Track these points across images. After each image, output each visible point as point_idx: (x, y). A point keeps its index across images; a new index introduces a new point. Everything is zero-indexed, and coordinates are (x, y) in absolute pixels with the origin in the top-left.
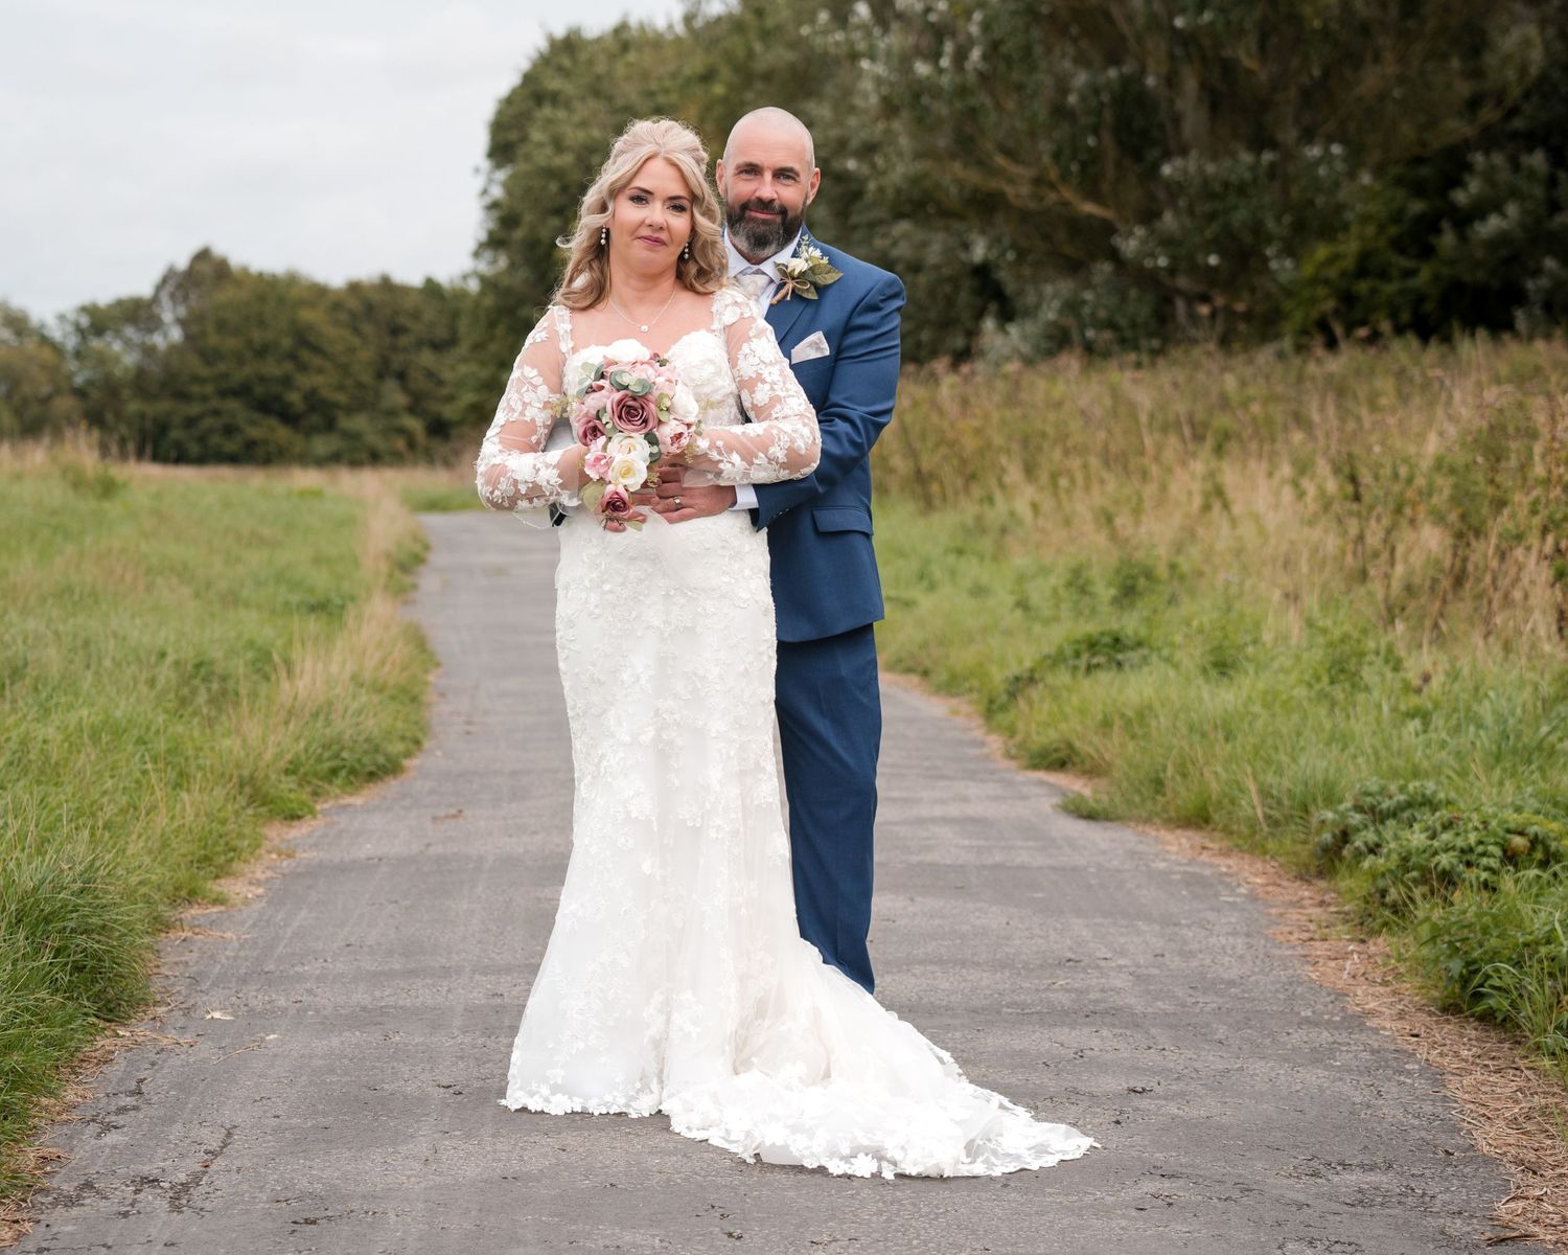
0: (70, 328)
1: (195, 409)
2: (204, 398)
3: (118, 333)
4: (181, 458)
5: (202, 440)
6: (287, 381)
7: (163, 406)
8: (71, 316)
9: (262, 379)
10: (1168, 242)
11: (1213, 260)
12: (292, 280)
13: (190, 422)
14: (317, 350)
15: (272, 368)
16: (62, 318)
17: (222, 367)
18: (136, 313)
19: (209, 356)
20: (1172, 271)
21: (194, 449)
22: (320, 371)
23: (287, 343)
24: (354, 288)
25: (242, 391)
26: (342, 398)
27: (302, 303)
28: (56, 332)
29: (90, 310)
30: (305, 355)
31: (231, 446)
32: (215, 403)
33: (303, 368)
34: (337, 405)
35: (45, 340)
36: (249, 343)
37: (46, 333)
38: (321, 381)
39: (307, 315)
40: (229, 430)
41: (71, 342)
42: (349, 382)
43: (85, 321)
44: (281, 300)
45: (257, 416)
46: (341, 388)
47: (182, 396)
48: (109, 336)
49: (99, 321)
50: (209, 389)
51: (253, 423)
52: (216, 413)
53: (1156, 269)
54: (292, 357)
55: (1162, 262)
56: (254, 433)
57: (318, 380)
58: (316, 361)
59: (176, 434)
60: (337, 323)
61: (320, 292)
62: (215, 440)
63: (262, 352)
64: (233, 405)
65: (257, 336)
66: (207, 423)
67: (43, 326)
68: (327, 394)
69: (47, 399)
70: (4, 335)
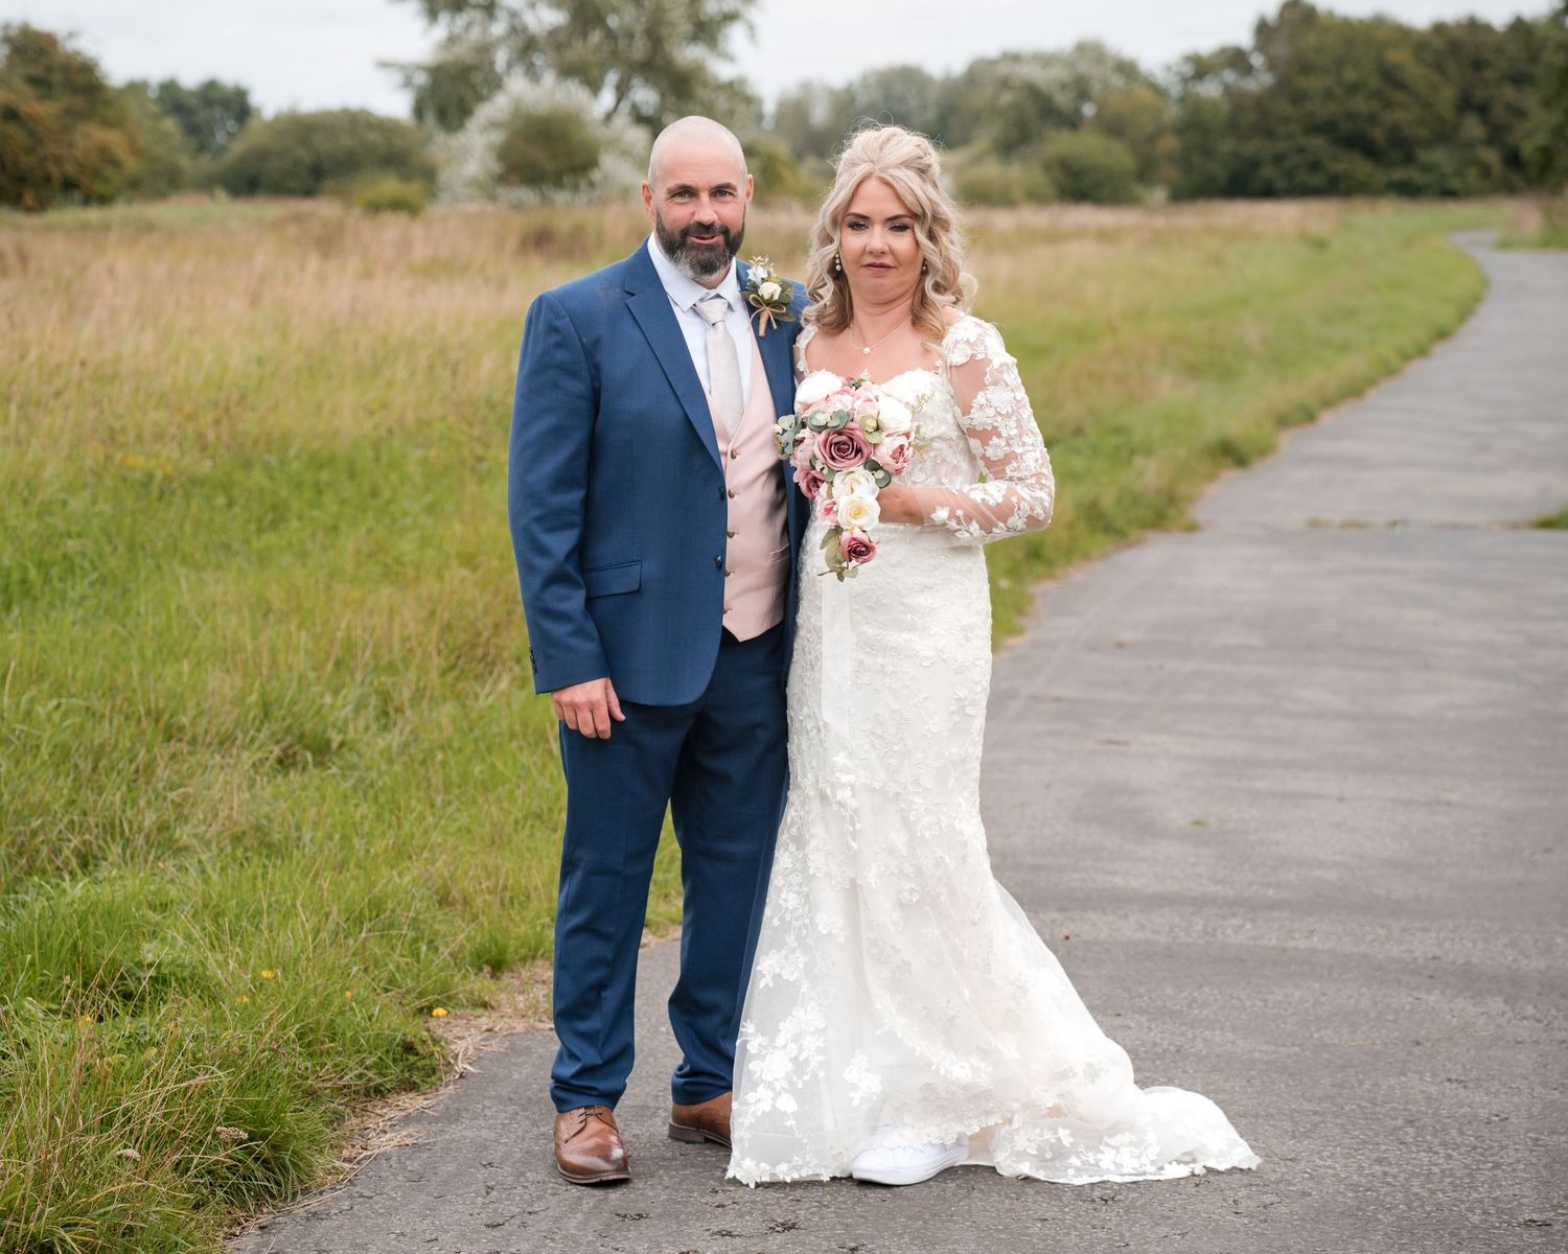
0: (1175, 77)
1: (1281, 146)
2: (1290, 137)
3: (1217, 76)
4: (1268, 193)
5: (1289, 175)
6: (1372, 118)
7: (1253, 147)
8: (1177, 66)
9: (1349, 116)
12: (1380, 22)
13: (1278, 159)
14: (1399, 86)
16: (1168, 67)
17: (1307, 107)
18: (1236, 59)
19: (1298, 98)
21: (1281, 184)
22: (1403, 107)
23: (1374, 82)
24: (1439, 29)
25: (1327, 128)
26: (1422, 133)
27: (1387, 44)
28: (1162, 77)
29: (1194, 59)
30: (1391, 93)
31: (1316, 180)
32: (1303, 141)
33: (1388, 104)
34: (1416, 140)
35: (1154, 87)
36: (1341, 81)
37: (1154, 80)
38: (1403, 116)
39: (1393, 56)
40: (1315, 166)
41: (1175, 90)
42: (1430, 118)
43: (1188, 70)
44: (1369, 43)
45: (1340, 151)
46: (1422, 123)
47: (1270, 134)
48: (1209, 80)
49: (1201, 68)
50: (1294, 128)
51: (1336, 158)
52: (1302, 150)
54: (1377, 95)
56: (1338, 167)
57: (1400, 116)
58: (1398, 96)
59: (1265, 171)
60: (1420, 62)
61: (1403, 34)
62: (1301, 175)
63: (1353, 89)
64: (1318, 144)
65: (1348, 76)
66: (1295, 159)
67: (1151, 72)
68: (1408, 129)
69: (1152, 139)
70: (1117, 81)
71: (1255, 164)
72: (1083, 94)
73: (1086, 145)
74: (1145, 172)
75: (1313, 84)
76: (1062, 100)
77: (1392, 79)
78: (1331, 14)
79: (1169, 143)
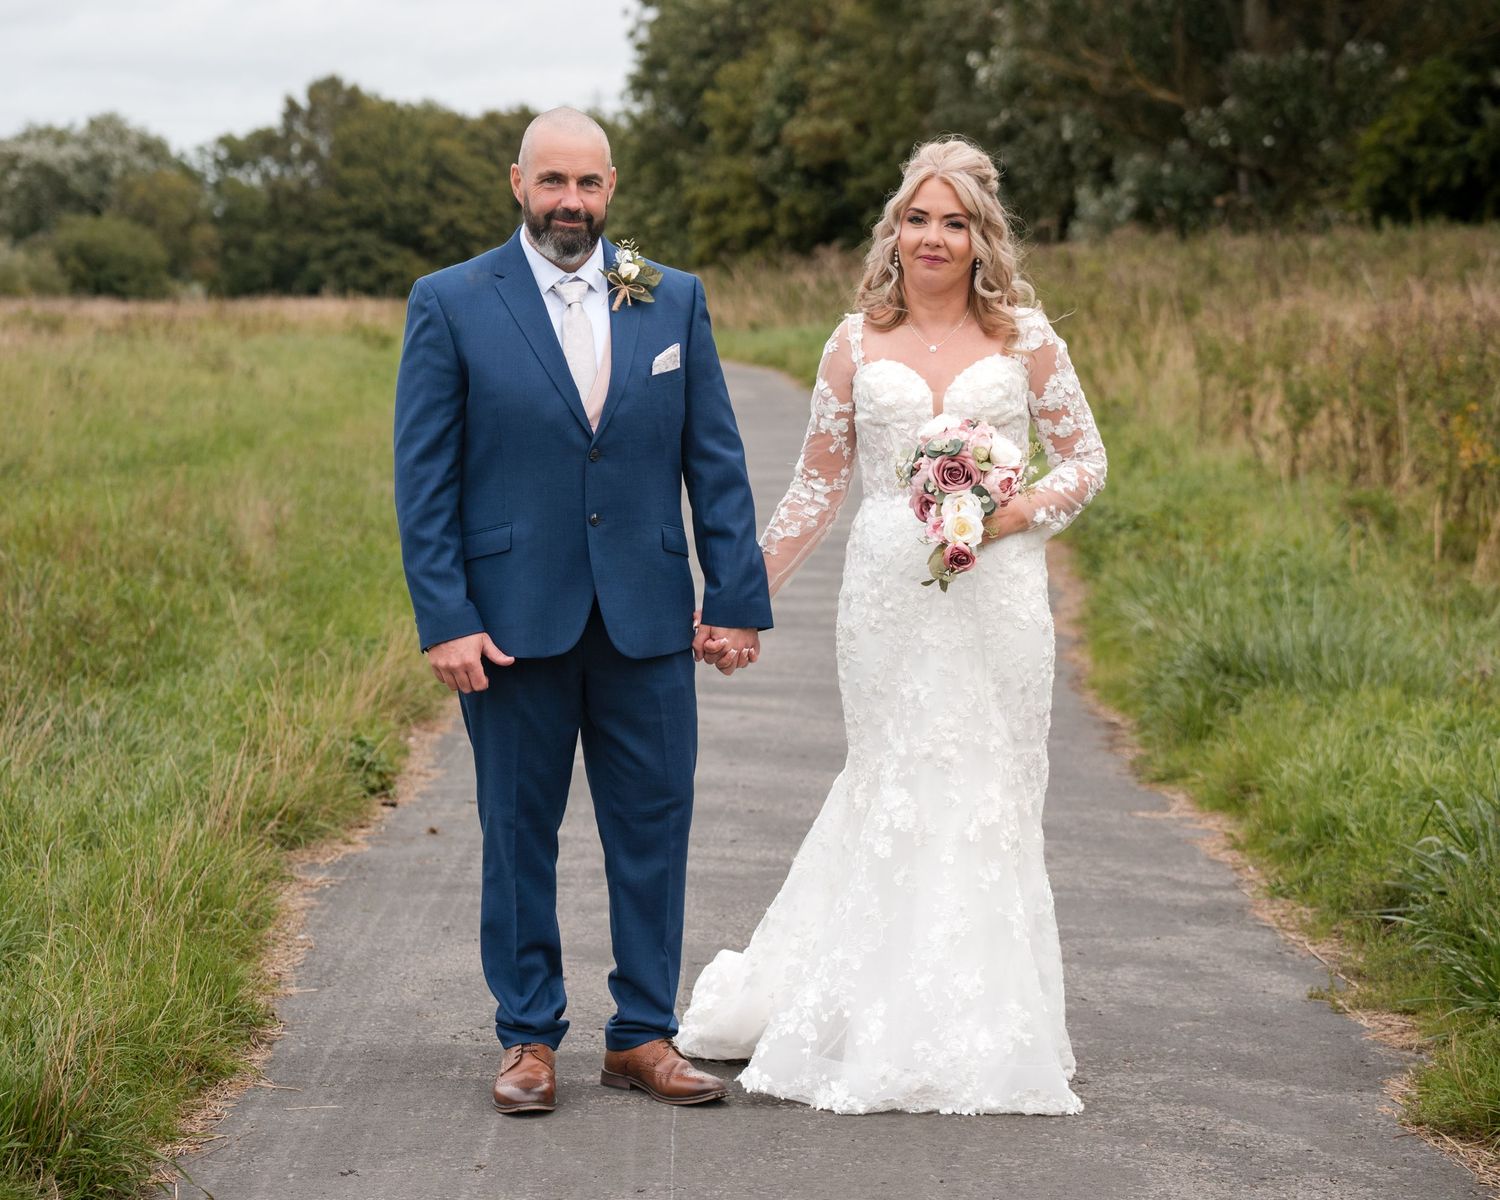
0: (209, 160)
1: (332, 242)
2: (340, 231)
3: (255, 163)
4: (314, 291)
5: (340, 272)
6: (424, 213)
7: (297, 241)
8: (210, 148)
9: (395, 208)
10: (1230, 124)
11: (1268, 141)
12: (430, 110)
13: (328, 254)
14: (453, 178)
15: (405, 196)
16: (201, 150)
17: (355, 200)
18: (271, 144)
19: (345, 190)
20: (1235, 148)
22: (459, 201)
23: (424, 172)
24: (491, 118)
25: (373, 222)
26: (479, 229)
27: (439, 134)
28: (195, 161)
29: (226, 141)
30: (443, 185)
31: (368, 278)
32: (350, 235)
33: (442, 198)
34: (474, 238)
35: (186, 171)
36: (384, 173)
37: (185, 162)
38: (460, 212)
39: (443, 145)
40: (366, 263)
41: (212, 177)
42: (487, 213)
43: (223, 154)
44: (416, 132)
45: (391, 247)
46: (480, 218)
47: (317, 228)
48: (248, 167)
49: (237, 152)
50: (342, 222)
51: (388, 255)
52: (352, 246)
53: (1220, 148)
54: (430, 186)
55: (1224, 140)
56: (389, 265)
57: (454, 211)
58: (455, 191)
59: (316, 267)
60: (475, 153)
61: (456, 124)
62: (351, 272)
63: (396, 181)
64: (368, 239)
65: (392, 166)
66: (344, 255)
67: (182, 155)
68: (463, 224)
69: (186, 228)
70: (141, 161)
71: (303, 260)
72: (104, 177)
73: (111, 232)
74: (179, 266)
75: (356, 175)
76: (80, 183)
77: (442, 170)
78: (377, 97)
79: (206, 233)
